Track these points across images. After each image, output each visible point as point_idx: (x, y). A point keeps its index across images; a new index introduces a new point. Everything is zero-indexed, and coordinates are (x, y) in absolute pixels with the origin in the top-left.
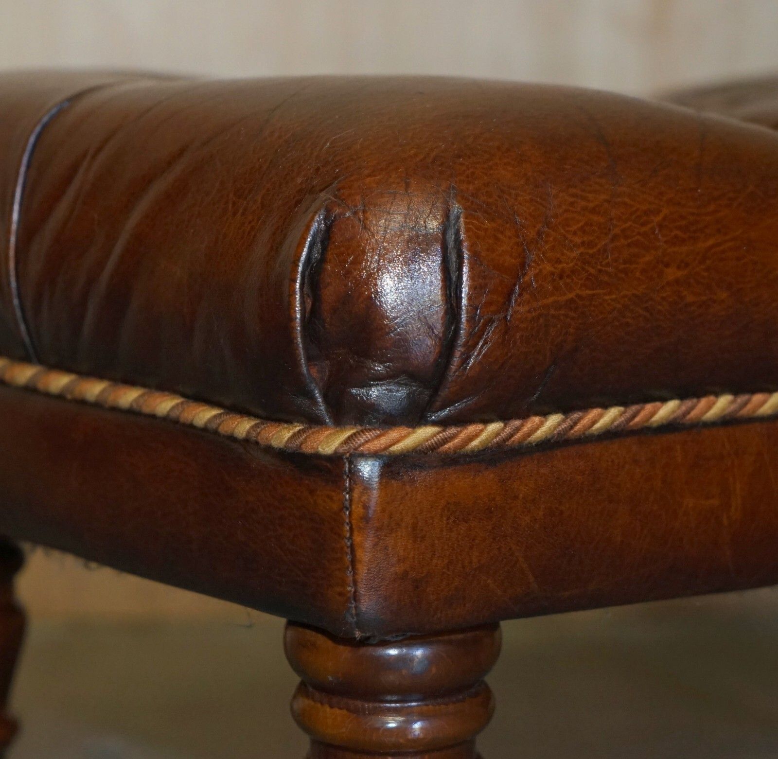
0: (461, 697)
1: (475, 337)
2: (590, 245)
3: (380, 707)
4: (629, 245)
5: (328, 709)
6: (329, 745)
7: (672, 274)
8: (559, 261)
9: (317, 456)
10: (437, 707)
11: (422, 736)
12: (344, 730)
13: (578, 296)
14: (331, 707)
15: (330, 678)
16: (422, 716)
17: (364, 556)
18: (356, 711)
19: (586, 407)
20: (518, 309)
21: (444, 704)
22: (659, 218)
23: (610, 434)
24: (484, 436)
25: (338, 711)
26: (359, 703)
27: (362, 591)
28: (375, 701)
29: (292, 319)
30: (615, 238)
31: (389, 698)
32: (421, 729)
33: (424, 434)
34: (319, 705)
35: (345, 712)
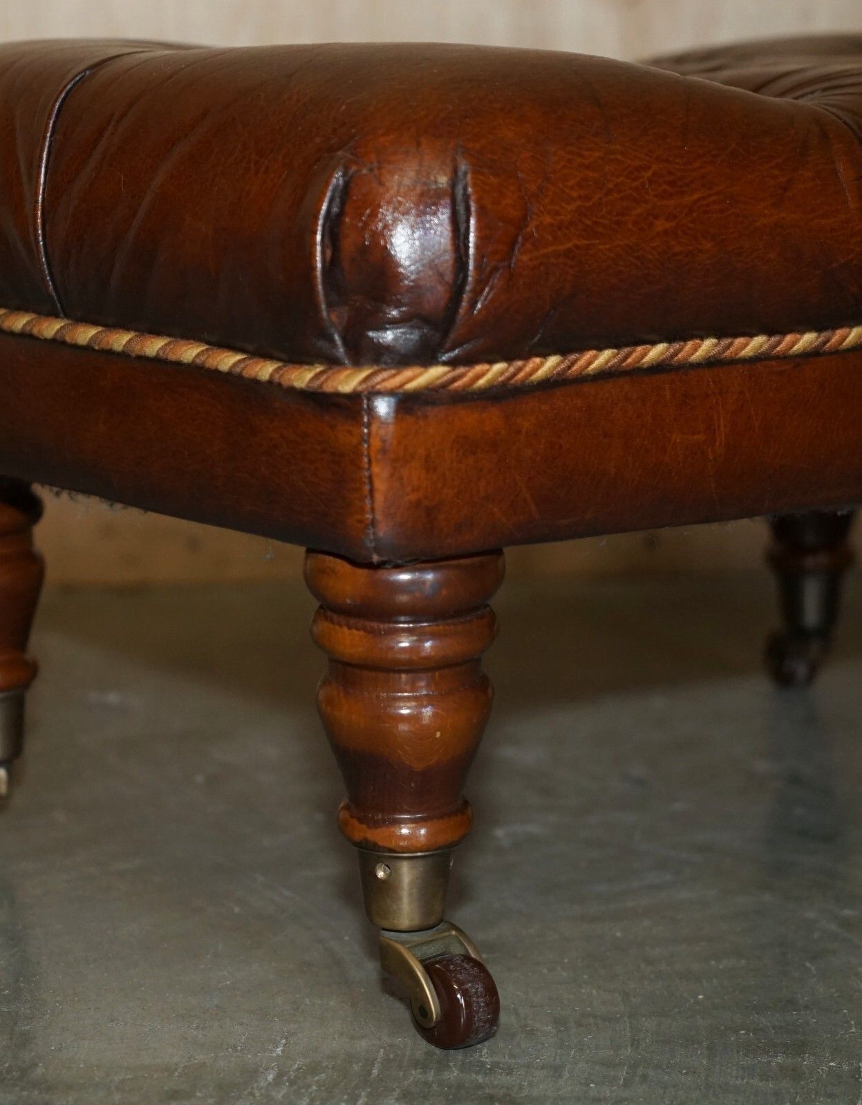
0: (468, 618)
1: (481, 283)
2: (586, 198)
3: (395, 628)
4: (621, 199)
5: (345, 629)
6: (348, 664)
7: (661, 225)
8: (557, 213)
9: (338, 395)
10: (447, 627)
11: (433, 653)
12: (361, 649)
13: (577, 247)
14: (350, 628)
15: (348, 601)
16: (433, 636)
17: (380, 486)
18: (372, 632)
19: (582, 350)
20: (522, 258)
21: (453, 624)
22: (650, 173)
23: (605, 375)
24: (489, 376)
25: (355, 632)
26: (375, 625)
27: (379, 516)
28: (390, 622)
29: (314, 268)
30: (609, 192)
31: (403, 619)
32: (432, 647)
33: (435, 373)
34: (338, 627)
35: (362, 633)
